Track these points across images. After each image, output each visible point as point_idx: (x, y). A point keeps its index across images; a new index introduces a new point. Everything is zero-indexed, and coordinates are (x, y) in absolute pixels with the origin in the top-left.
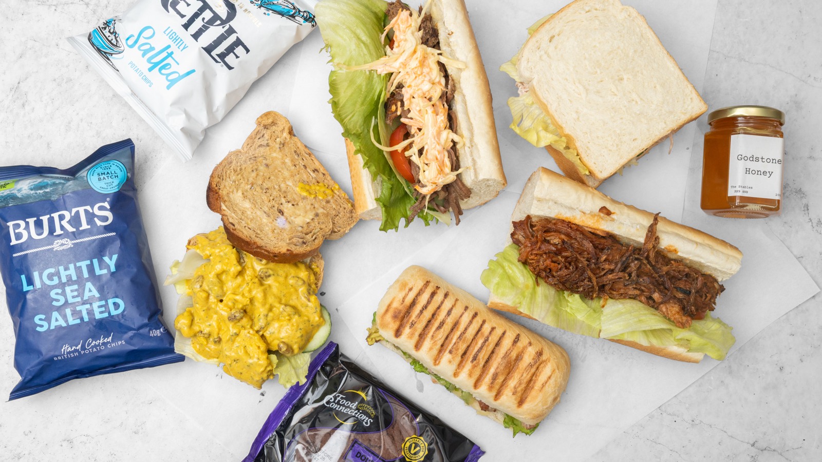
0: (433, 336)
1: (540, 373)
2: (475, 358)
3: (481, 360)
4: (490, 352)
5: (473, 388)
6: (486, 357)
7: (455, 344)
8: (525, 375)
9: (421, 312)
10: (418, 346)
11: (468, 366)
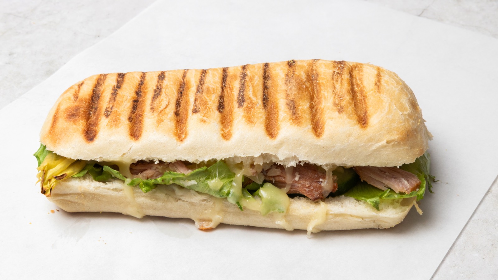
0: (152, 108)
1: (360, 79)
2: (241, 101)
3: (254, 99)
4: (261, 88)
5: (268, 138)
6: (260, 94)
7: (196, 100)
8: (338, 86)
9: (115, 93)
10: (135, 133)
11: (238, 114)
